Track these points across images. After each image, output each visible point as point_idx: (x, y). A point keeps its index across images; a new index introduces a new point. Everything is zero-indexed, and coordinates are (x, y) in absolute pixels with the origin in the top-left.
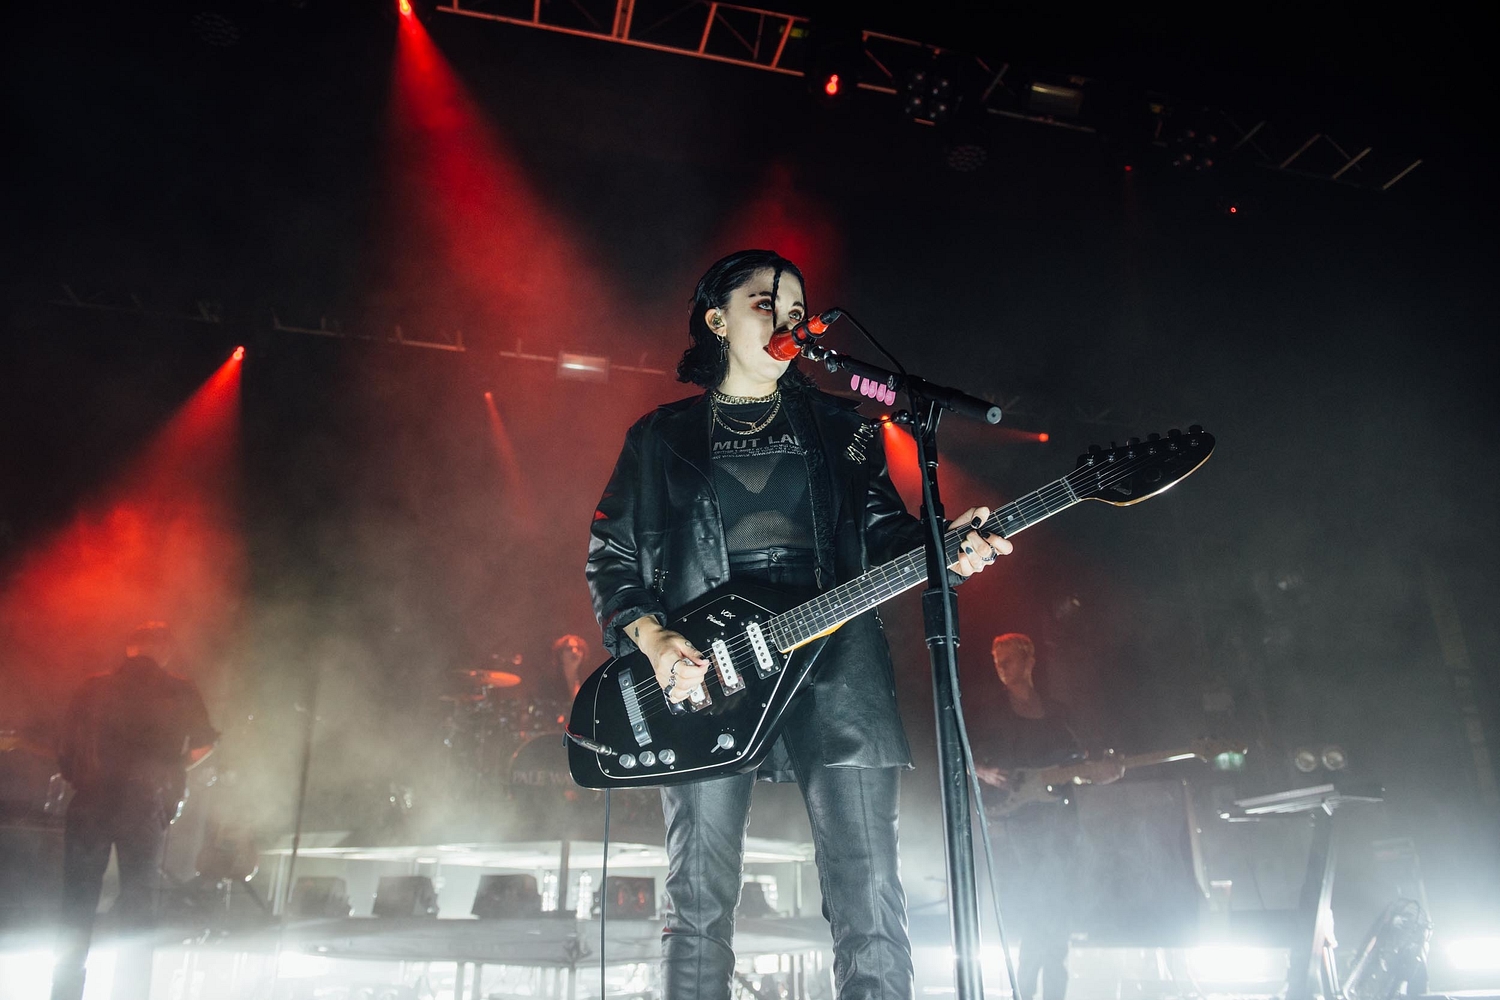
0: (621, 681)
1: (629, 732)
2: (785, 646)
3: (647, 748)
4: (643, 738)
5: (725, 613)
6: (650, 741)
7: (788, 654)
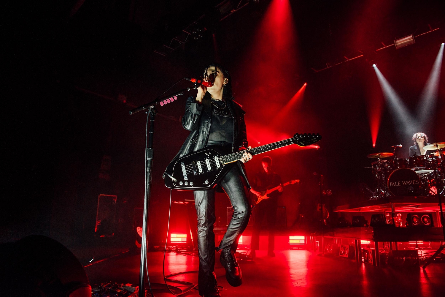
0: (182, 164)
1: (182, 177)
2: (224, 163)
3: (186, 181)
4: (186, 178)
5: (210, 153)
6: (187, 179)
7: (224, 165)
